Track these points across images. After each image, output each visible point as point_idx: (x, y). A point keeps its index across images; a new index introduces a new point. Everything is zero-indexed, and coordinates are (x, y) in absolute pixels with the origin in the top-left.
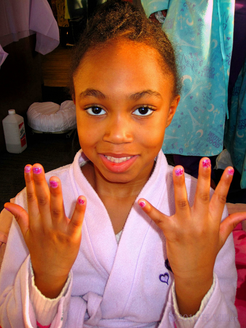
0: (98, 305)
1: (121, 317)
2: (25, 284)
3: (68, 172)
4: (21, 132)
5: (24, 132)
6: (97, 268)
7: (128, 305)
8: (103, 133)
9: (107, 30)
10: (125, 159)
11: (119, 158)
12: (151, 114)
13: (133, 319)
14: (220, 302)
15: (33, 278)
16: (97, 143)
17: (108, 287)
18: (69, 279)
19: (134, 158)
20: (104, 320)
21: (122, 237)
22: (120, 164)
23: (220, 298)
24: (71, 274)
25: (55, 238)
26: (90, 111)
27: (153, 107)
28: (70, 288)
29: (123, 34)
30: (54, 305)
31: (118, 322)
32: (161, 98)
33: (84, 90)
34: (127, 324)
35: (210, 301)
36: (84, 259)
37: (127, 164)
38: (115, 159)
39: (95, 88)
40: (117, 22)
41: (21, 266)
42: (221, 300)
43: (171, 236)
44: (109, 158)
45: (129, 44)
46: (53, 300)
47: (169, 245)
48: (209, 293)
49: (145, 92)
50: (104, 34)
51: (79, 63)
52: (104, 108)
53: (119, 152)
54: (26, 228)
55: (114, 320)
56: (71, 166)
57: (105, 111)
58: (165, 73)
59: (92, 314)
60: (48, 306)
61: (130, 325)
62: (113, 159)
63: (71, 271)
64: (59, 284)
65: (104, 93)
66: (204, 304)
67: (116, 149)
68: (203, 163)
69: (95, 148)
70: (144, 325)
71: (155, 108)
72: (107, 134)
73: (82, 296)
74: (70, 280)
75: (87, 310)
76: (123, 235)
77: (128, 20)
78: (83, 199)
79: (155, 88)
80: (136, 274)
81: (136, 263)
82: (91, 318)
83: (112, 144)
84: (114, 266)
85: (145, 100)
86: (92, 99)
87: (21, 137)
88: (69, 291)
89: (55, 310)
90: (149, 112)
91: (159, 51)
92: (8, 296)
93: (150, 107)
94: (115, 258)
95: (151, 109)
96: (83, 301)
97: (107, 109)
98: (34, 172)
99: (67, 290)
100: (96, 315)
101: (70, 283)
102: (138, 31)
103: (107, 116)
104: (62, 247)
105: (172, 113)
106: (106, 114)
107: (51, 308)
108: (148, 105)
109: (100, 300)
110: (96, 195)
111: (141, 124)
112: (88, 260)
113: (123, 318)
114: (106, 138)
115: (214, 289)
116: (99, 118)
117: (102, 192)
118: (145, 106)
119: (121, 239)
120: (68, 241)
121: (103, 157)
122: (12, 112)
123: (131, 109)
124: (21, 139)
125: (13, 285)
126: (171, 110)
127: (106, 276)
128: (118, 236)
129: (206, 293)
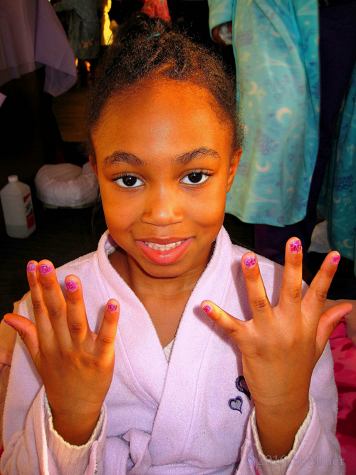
0: (145, 446)
1: (180, 461)
2: (41, 428)
3: (92, 263)
4: (28, 208)
5: (31, 207)
6: (140, 395)
7: (188, 445)
8: (141, 212)
9: (136, 66)
10: (173, 245)
11: (165, 244)
12: (206, 181)
13: (197, 463)
14: (320, 436)
15: (51, 420)
16: (133, 224)
17: (157, 421)
18: (101, 416)
19: (187, 242)
20: (155, 467)
21: (174, 350)
22: (167, 252)
23: (319, 430)
24: (104, 408)
25: (78, 362)
26: (120, 182)
27: (209, 172)
28: (104, 428)
29: (160, 70)
30: (83, 454)
31: (175, 467)
32: (219, 157)
33: (110, 153)
34: (189, 470)
35: (306, 436)
36: (120, 385)
37: (178, 252)
38: (160, 246)
39: (126, 151)
40: (150, 53)
41: (32, 403)
42: (321, 432)
43: (249, 350)
44: (151, 245)
45: (170, 84)
46: (81, 447)
47: (246, 361)
48: (304, 424)
49: (196, 152)
50: (133, 72)
51: (99, 113)
52: (140, 177)
53: (165, 236)
54: (36, 350)
55: (170, 465)
56: (95, 254)
57: (142, 181)
58: (222, 121)
59: (137, 459)
60: (75, 456)
61: (192, 471)
62: (157, 246)
63: (104, 403)
64: (89, 423)
65: (140, 156)
66: (299, 440)
67: (162, 233)
68: (292, 245)
69: (131, 232)
70: (211, 471)
71: (211, 172)
72: (148, 213)
73: (121, 437)
74: (104, 417)
75: (130, 454)
76: (175, 347)
77: (164, 49)
78: (114, 303)
79: (209, 144)
80: (197, 400)
81: (195, 386)
82: (136, 466)
83: (154, 226)
84: (166, 390)
85: (198, 163)
86: (123, 166)
87: (27, 214)
88: (103, 433)
89: (86, 461)
90: (204, 178)
91: (211, 90)
92: (17, 445)
93: (204, 171)
94: (165, 379)
95: (206, 174)
96: (123, 443)
97: (144, 178)
98: (40, 272)
99: (101, 430)
100: (143, 461)
101: (103, 421)
102: (180, 64)
103: (145, 187)
104: (88, 374)
105: (232, 173)
106: (145, 185)
107: (79, 458)
108: (202, 169)
109: (148, 439)
110: (132, 293)
111: (193, 196)
112: (127, 385)
113: (182, 462)
114: (146, 219)
115: (311, 418)
116: (135, 191)
117: (142, 289)
118: (198, 171)
119: (173, 352)
120: (96, 365)
121: (141, 243)
122: (13, 179)
123: (178, 176)
124: (27, 217)
125: (24, 428)
126: (231, 170)
127: (154, 405)
128: (167, 349)
129: (301, 424)
